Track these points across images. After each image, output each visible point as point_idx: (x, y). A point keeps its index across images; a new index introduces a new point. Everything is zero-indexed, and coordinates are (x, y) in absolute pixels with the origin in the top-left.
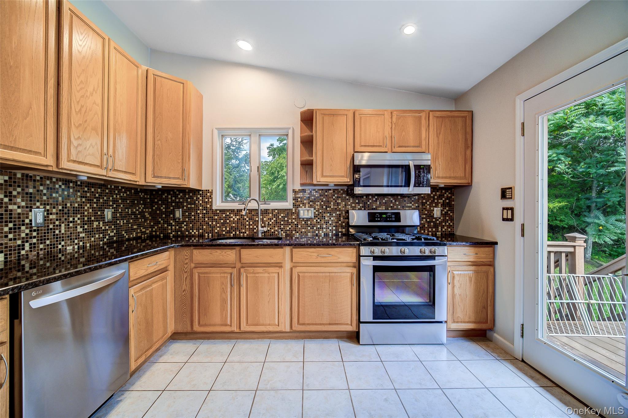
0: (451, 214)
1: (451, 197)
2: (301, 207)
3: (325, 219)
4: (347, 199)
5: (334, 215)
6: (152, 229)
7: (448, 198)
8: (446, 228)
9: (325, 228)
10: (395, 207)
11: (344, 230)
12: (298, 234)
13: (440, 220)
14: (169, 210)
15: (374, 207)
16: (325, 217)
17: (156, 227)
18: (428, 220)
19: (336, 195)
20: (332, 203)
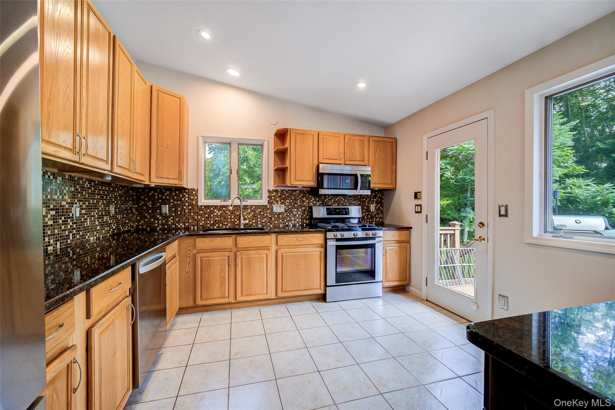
0: (382, 209)
1: (382, 197)
2: (275, 204)
3: (293, 213)
4: (310, 198)
5: (300, 210)
6: (138, 224)
7: (380, 198)
8: (378, 219)
9: (293, 220)
10: (344, 204)
11: (307, 221)
12: (272, 225)
13: (374, 213)
14: (156, 206)
15: (330, 204)
16: (293, 211)
17: (142, 222)
18: (367, 213)
19: (302, 195)
20: (299, 201)
